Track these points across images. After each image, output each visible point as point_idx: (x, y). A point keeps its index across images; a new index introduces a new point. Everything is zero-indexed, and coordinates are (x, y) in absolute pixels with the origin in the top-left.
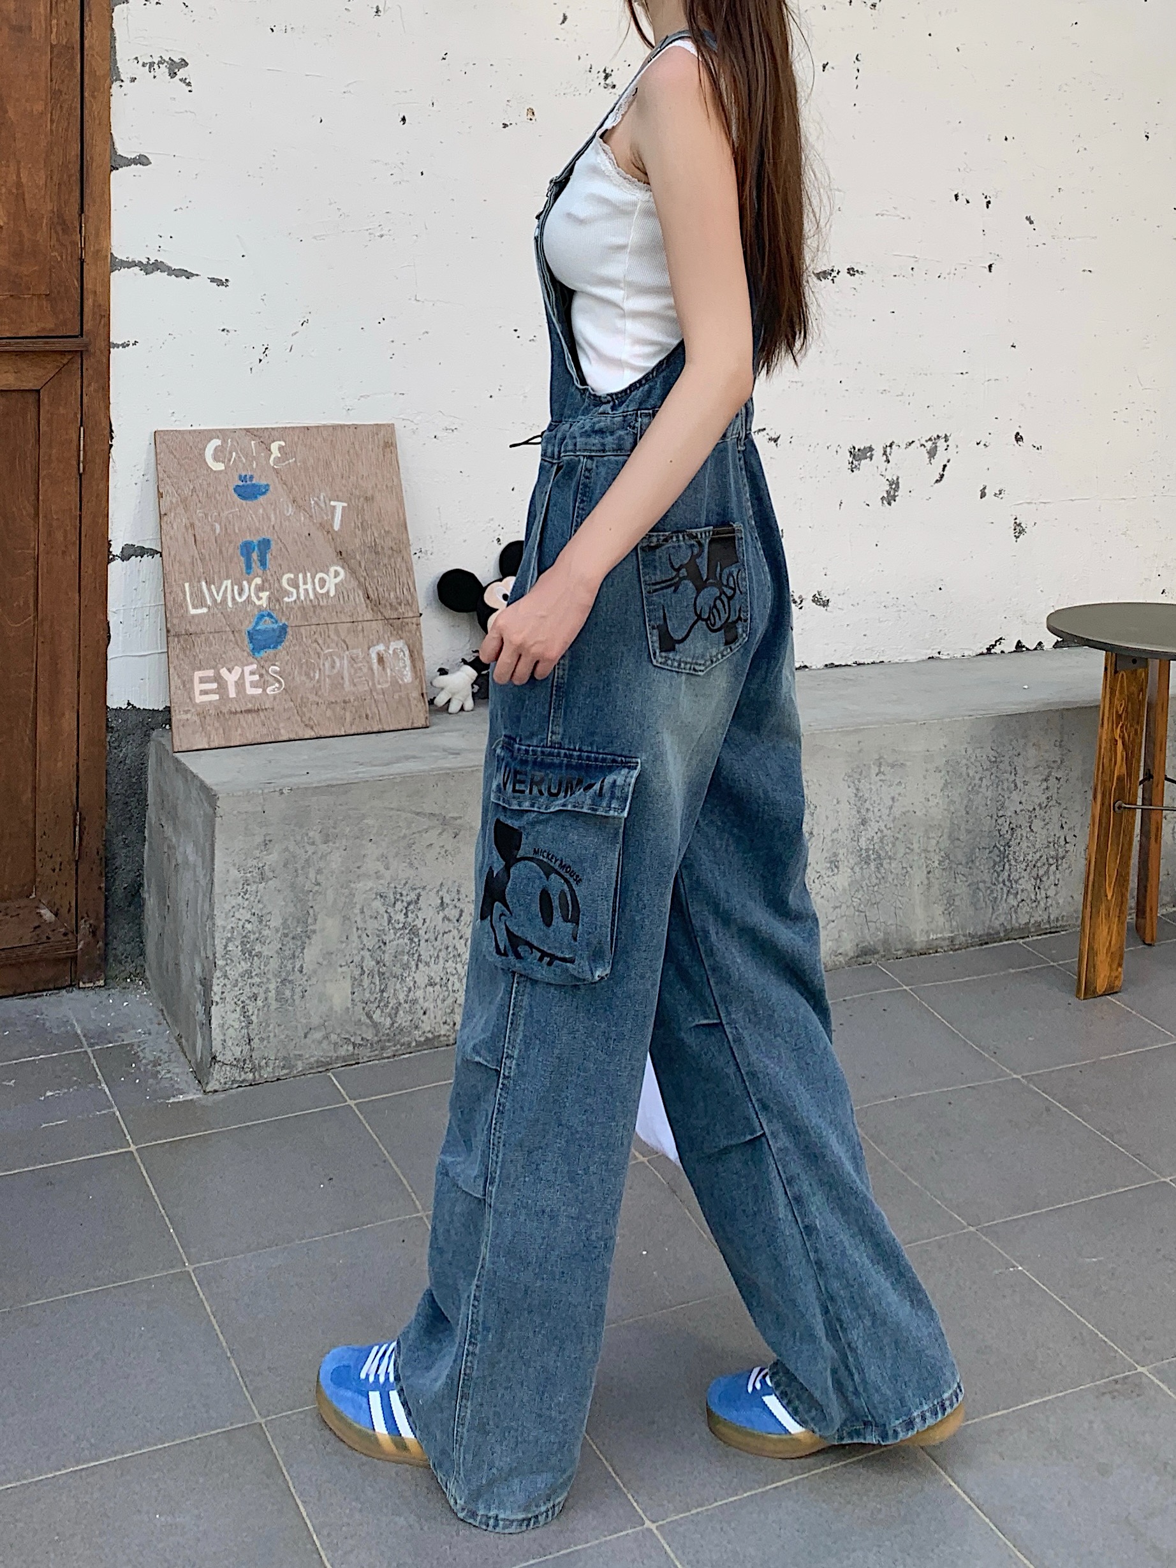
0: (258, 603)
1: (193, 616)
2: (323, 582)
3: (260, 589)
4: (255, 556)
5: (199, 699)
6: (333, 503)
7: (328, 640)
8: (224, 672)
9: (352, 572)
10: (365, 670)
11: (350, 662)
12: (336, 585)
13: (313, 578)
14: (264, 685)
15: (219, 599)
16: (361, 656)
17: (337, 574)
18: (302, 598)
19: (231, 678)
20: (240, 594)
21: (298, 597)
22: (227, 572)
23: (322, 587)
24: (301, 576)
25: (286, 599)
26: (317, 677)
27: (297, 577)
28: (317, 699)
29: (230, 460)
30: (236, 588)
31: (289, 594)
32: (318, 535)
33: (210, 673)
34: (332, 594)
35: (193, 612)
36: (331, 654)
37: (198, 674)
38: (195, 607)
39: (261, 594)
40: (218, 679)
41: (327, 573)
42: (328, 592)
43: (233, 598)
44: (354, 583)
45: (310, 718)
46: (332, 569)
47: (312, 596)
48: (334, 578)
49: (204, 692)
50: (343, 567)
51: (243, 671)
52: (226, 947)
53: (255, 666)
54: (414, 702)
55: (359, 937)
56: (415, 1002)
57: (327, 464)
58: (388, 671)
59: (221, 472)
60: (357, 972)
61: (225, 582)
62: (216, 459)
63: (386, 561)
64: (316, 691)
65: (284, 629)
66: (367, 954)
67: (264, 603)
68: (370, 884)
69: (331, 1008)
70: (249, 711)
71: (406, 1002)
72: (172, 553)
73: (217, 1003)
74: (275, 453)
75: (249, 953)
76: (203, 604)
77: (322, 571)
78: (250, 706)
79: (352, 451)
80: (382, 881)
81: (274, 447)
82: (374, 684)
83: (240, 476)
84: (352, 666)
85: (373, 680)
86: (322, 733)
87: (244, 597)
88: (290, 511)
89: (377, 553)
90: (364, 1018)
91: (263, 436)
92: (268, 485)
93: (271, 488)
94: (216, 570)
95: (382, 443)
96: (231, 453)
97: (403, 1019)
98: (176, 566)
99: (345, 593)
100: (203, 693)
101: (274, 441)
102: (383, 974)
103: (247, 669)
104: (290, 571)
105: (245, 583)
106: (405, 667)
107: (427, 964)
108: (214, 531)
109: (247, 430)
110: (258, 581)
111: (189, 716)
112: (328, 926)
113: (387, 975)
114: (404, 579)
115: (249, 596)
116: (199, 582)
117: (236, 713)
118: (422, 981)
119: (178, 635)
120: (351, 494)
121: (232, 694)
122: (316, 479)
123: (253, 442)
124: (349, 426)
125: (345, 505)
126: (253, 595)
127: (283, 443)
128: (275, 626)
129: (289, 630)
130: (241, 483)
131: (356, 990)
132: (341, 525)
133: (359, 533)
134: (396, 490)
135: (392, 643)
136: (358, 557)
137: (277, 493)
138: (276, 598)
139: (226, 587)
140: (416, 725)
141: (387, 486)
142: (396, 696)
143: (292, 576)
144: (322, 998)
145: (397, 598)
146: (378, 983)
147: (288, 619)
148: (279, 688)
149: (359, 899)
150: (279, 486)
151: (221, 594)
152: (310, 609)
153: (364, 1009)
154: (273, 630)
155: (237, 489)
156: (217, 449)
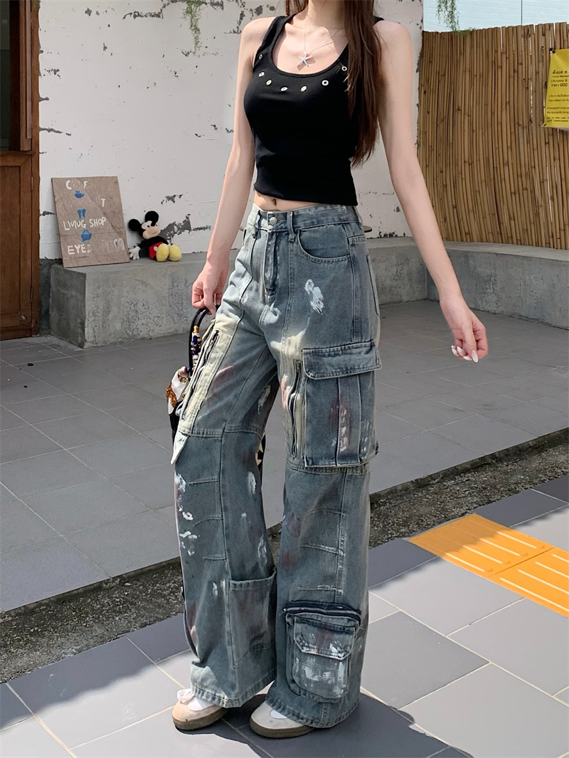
0: (83, 227)
1: (66, 231)
2: (100, 221)
3: (84, 223)
4: (82, 214)
5: (70, 253)
6: (101, 199)
7: (103, 238)
8: (75, 246)
9: (108, 219)
10: (113, 246)
11: (108, 244)
12: (104, 222)
13: (98, 220)
14: (87, 250)
15: (73, 226)
18: (95, 226)
19: (78, 248)
22: (74, 218)
23: (100, 223)
25: (91, 226)
26: (100, 248)
27: (93, 220)
28: (101, 254)
29: (73, 187)
30: (77, 223)
32: (98, 208)
33: (72, 246)
34: (103, 225)
36: (103, 242)
37: (69, 247)
38: (66, 228)
39: (84, 225)
40: (74, 248)
41: (101, 219)
43: (77, 226)
44: (108, 222)
45: (99, 259)
46: (103, 218)
47: (98, 225)
48: (103, 220)
50: (105, 217)
53: (84, 245)
56: (138, 328)
57: (100, 188)
58: (119, 246)
59: (70, 190)
60: (122, 321)
61: (74, 221)
62: (69, 186)
64: (100, 252)
65: (91, 235)
66: (125, 316)
67: (85, 227)
68: (124, 299)
69: (116, 329)
70: (83, 257)
71: (136, 328)
72: (59, 213)
74: (85, 185)
76: (69, 227)
79: (106, 184)
81: (85, 182)
83: (76, 191)
85: (115, 249)
86: (103, 263)
88: (90, 201)
89: (114, 214)
90: (125, 332)
91: (82, 180)
93: (85, 194)
94: (71, 218)
95: (114, 182)
96: (73, 184)
97: (135, 333)
98: (61, 216)
99: (106, 225)
100: (70, 252)
102: (130, 321)
103: (82, 245)
104: (91, 218)
105: (79, 221)
107: (141, 319)
108: (70, 207)
109: (77, 178)
110: (83, 221)
111: (67, 259)
114: (121, 221)
115: (81, 225)
116: (67, 221)
117: (80, 258)
118: (140, 323)
119: (62, 236)
120: (107, 196)
121: (78, 252)
122: (97, 192)
123: (79, 182)
124: (105, 177)
125: (105, 199)
127: (88, 181)
130: (76, 193)
131: (122, 325)
132: (105, 205)
133: (109, 207)
134: (119, 195)
136: (109, 214)
137: (86, 196)
138: (88, 225)
139: (75, 223)
141: (116, 194)
142: (121, 254)
145: (120, 226)
146: (128, 324)
147: (92, 232)
148: (91, 250)
150: (87, 194)
151: (73, 224)
152: (98, 229)
153: (125, 330)
154: (88, 234)
155: (75, 195)
156: (69, 183)
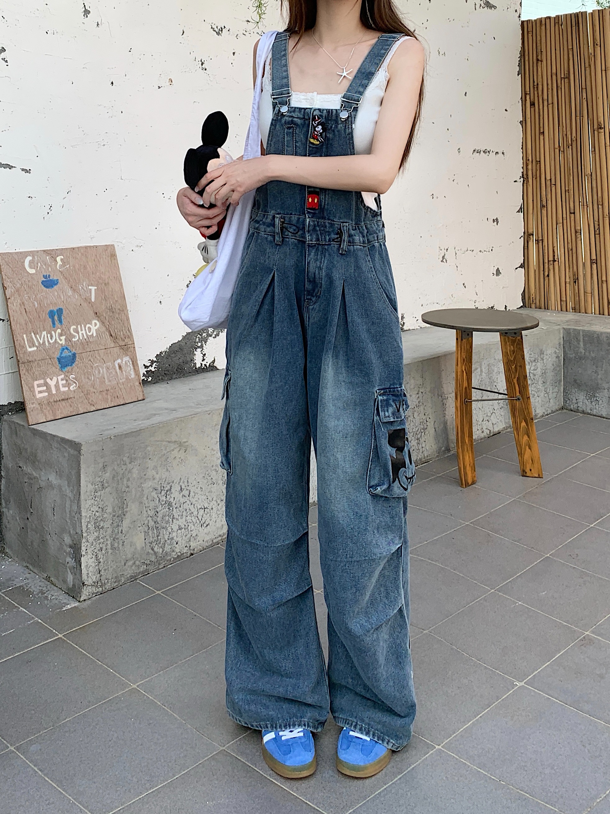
0: (60, 342)
1: (30, 352)
2: (90, 329)
3: (61, 335)
4: (56, 318)
5: (39, 396)
6: (90, 287)
7: (96, 359)
8: (48, 380)
9: (103, 323)
10: (114, 373)
11: (106, 370)
12: (96, 330)
13: (85, 327)
14: (68, 385)
15: (41, 342)
16: (111, 367)
17: (96, 325)
18: (81, 338)
19: (52, 383)
20: (51, 339)
21: (79, 338)
22: (44, 327)
23: (90, 332)
24: (79, 326)
25: (73, 339)
26: (93, 379)
27: (77, 327)
28: (94, 390)
29: (37, 267)
30: (49, 335)
31: (74, 337)
32: (85, 305)
33: (42, 381)
34: (95, 335)
35: (30, 350)
36: (97, 366)
37: (36, 383)
38: (30, 347)
39: (61, 338)
40: (46, 384)
41: (91, 324)
42: (93, 334)
43: (48, 341)
44: (104, 329)
45: (92, 401)
46: (94, 322)
47: (85, 337)
48: (95, 326)
49: (40, 392)
50: (98, 321)
51: (58, 379)
52: (87, 526)
53: (63, 376)
54: (137, 387)
55: (147, 511)
56: (172, 538)
57: (85, 267)
58: (124, 372)
59: (33, 274)
60: (146, 529)
61: (43, 332)
62: (31, 267)
63: (117, 316)
64: (93, 386)
65: (74, 355)
66: (150, 518)
67: (63, 342)
68: (150, 483)
69: (136, 549)
70: (63, 400)
71: (168, 539)
72: (15, 319)
73: (84, 555)
74: (59, 263)
75: (98, 527)
76: (34, 345)
77: (88, 324)
78: (63, 397)
79: (96, 260)
80: (155, 481)
81: (58, 259)
82: (118, 380)
83: (44, 276)
84: (108, 371)
85: (118, 378)
86: (99, 408)
87: (54, 340)
88: (70, 293)
89: (113, 312)
90: (151, 551)
91: (52, 254)
92: (58, 280)
93: (60, 281)
94: (38, 326)
95: (109, 255)
96: (37, 264)
97: (167, 548)
98: (18, 325)
99: (101, 334)
101: (58, 256)
102: (158, 527)
103: (60, 378)
104: (74, 325)
105: (53, 332)
106: (131, 370)
107: (177, 519)
108: (35, 306)
109: (44, 251)
110: (59, 331)
111: (34, 405)
112: (133, 508)
113: (159, 527)
114: (126, 325)
115: (56, 339)
116: (30, 333)
117: (57, 401)
118: (175, 528)
119: (23, 363)
120: (98, 282)
121: (54, 392)
122: (81, 275)
123: (48, 257)
124: (93, 247)
125: (96, 288)
126: (57, 338)
127: (62, 257)
128: (70, 354)
129: (77, 355)
130: (44, 280)
131: (146, 537)
132: (95, 299)
133: (104, 302)
134: (118, 279)
135: (124, 358)
136: (104, 315)
137: (63, 283)
138: (69, 339)
139: (44, 335)
140: (139, 399)
141: (114, 277)
142: (129, 386)
143: (75, 327)
144: (132, 544)
145: (124, 335)
146: (155, 532)
147: (76, 350)
148: (76, 387)
149: (146, 492)
150: (63, 280)
151: (42, 339)
152: (86, 342)
153: (150, 546)
154: (70, 356)
155: (43, 282)
156: (31, 262)
